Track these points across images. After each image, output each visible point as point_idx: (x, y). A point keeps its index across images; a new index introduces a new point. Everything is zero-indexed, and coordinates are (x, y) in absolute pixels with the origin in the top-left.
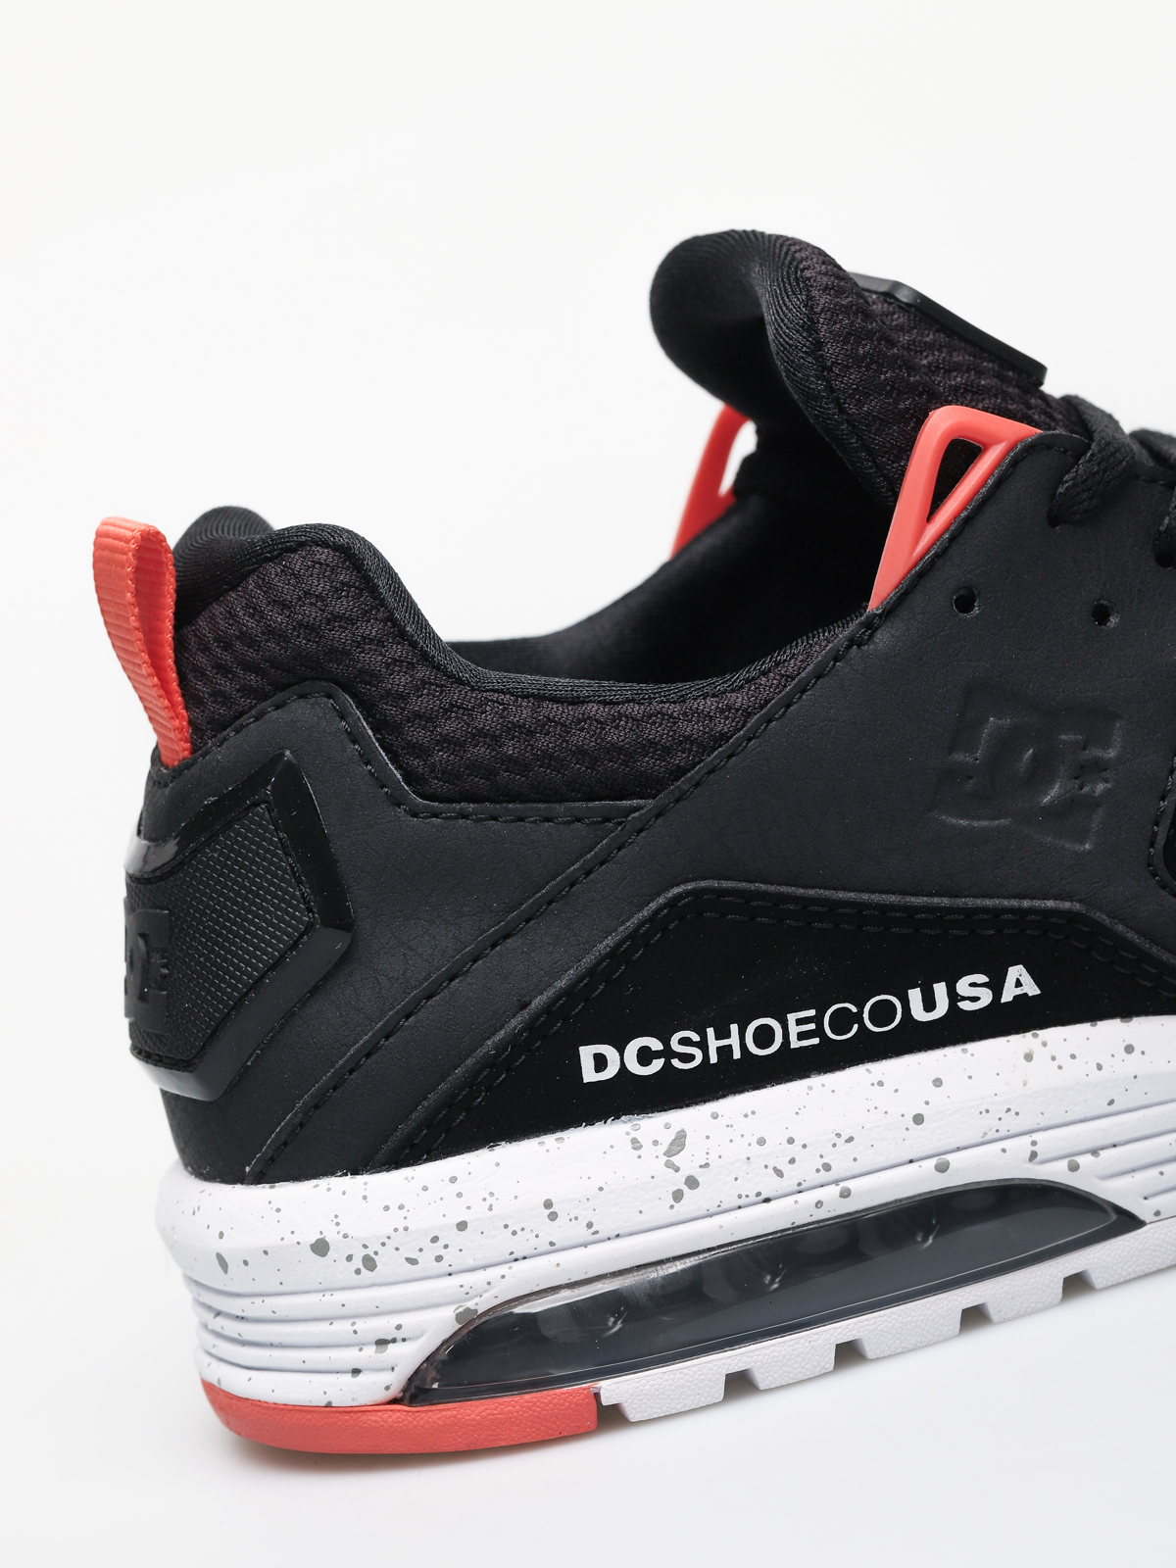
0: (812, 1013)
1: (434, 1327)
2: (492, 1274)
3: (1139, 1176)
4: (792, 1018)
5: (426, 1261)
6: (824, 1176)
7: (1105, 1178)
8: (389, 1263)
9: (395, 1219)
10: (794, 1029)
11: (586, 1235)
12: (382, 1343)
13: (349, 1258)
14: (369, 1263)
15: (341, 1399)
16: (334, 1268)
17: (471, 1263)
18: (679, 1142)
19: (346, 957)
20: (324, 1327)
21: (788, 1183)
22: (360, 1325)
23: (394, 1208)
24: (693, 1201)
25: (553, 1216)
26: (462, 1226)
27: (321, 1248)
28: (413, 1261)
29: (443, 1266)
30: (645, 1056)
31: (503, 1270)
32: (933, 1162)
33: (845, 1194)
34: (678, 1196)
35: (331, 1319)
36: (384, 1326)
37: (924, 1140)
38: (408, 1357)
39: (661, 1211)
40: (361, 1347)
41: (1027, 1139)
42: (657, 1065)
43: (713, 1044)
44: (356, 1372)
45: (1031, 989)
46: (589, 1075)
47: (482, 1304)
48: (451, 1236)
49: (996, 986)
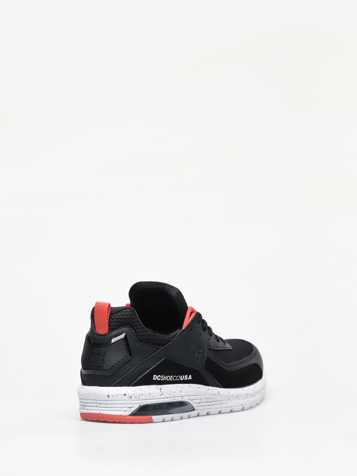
0: (173, 376)
1: (136, 406)
2: (144, 401)
3: (196, 404)
4: (171, 376)
5: (137, 398)
6: (173, 396)
7: (194, 403)
8: (133, 398)
9: (135, 392)
10: (171, 378)
11: (153, 398)
12: (130, 408)
13: (128, 396)
14: (131, 397)
15: (123, 415)
16: (126, 397)
17: (142, 399)
18: (161, 389)
19: (130, 360)
20: (123, 405)
21: (170, 396)
22: (128, 405)
23: (135, 391)
24: (162, 396)
25: (150, 395)
26: (142, 394)
27: (125, 395)
28: (136, 398)
29: (139, 399)
30: (159, 378)
31: (145, 401)
32: (181, 397)
33: (174, 399)
34: (161, 395)
35: (123, 404)
36: (131, 406)
37: (181, 394)
38: (133, 410)
39: (159, 397)
40: (127, 408)
41: (189, 397)
42: (160, 379)
43: (165, 378)
44: (125, 411)
45: (191, 379)
46: (154, 379)
47: (142, 404)
48: (140, 395)
49: (188, 377)
